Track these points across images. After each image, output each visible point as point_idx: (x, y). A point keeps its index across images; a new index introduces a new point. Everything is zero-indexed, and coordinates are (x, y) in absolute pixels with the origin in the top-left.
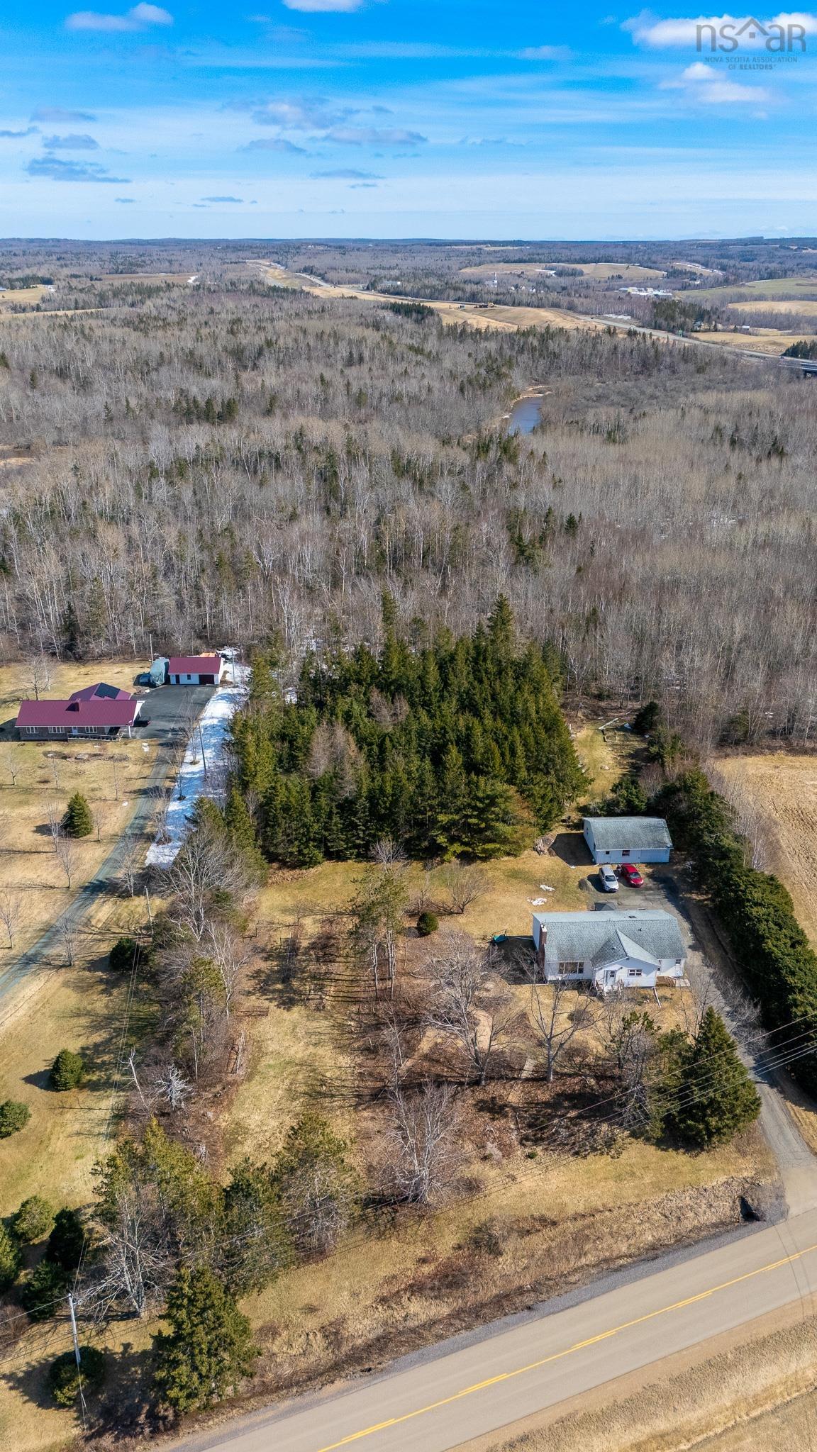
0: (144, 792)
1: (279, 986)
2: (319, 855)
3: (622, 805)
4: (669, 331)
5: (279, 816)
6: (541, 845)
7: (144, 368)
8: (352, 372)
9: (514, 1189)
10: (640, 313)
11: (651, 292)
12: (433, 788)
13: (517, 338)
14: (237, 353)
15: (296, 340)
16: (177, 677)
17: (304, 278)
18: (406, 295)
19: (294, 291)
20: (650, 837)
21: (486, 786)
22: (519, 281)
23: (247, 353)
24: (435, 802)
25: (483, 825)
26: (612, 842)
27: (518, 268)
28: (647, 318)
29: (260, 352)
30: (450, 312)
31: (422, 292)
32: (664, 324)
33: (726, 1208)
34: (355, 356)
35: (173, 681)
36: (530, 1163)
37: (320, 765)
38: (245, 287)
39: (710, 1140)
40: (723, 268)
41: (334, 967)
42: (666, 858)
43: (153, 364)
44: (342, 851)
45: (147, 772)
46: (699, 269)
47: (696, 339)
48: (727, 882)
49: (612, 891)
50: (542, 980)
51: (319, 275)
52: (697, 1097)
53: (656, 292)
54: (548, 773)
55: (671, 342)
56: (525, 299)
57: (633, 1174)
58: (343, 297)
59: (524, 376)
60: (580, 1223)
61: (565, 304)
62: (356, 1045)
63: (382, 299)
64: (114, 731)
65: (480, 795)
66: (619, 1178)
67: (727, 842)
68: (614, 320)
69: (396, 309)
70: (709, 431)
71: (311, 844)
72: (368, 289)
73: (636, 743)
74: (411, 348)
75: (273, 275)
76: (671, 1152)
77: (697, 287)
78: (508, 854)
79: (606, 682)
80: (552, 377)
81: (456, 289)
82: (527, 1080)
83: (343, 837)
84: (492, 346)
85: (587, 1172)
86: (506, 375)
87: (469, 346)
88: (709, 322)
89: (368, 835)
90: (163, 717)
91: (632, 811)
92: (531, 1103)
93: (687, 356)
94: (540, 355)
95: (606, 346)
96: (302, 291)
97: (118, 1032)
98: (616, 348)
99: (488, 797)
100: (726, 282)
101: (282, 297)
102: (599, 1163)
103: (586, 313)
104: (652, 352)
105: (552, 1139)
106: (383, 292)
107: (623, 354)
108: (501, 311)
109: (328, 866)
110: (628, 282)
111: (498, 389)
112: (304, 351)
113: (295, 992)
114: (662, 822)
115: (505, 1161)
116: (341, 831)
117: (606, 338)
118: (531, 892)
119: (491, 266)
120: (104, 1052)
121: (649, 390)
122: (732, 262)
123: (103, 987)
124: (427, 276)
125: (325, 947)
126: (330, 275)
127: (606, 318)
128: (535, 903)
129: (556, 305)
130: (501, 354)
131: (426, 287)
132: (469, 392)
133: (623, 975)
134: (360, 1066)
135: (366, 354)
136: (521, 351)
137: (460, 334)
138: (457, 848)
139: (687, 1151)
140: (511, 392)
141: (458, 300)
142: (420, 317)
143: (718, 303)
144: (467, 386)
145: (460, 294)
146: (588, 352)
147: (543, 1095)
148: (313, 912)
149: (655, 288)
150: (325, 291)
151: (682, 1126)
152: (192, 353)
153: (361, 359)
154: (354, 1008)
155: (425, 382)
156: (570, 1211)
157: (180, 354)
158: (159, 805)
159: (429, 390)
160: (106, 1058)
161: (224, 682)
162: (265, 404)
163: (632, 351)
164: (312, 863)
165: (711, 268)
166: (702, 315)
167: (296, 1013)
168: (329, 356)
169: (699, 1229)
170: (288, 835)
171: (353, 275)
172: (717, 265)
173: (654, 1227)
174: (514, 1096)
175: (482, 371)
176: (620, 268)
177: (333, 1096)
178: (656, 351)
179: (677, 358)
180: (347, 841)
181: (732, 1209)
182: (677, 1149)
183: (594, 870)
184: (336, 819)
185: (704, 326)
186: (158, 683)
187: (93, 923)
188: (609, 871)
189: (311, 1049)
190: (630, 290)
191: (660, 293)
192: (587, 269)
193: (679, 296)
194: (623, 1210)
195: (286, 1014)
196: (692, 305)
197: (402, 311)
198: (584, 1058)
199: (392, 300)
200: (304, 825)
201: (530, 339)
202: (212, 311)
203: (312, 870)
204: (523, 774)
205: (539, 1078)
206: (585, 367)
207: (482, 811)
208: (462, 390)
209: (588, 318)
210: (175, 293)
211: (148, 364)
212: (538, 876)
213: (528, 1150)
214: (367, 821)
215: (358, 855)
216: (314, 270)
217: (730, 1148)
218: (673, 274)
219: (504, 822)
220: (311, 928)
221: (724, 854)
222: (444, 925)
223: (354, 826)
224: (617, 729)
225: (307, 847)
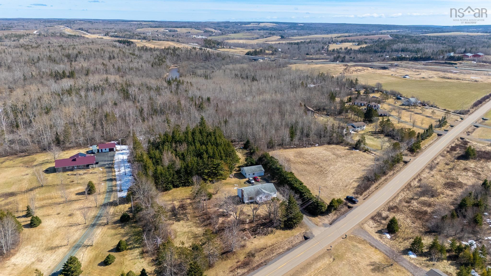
0: (108, 180)
1: (174, 218)
2: (171, 186)
3: (249, 163)
4: (210, 48)
5: (160, 176)
6: (231, 176)
7: (33, 62)
8: (113, 61)
9: (253, 245)
10: (200, 43)
11: (200, 37)
12: (202, 163)
13: (165, 50)
14: (68, 56)
15: (89, 52)
16: (102, 150)
17: (80, 32)
18: (120, 37)
19: (78, 36)
20: (259, 169)
21: (216, 161)
22: (157, 33)
23: (71, 56)
24: (203, 167)
25: (216, 172)
26: (250, 172)
27: (156, 29)
28: (203, 44)
29: (77, 56)
30: (139, 43)
31: (126, 36)
32: (208, 46)
33: (301, 239)
34: (112, 56)
35: (100, 151)
36: (255, 239)
37: (166, 162)
38: (59, 34)
39: (294, 225)
40: (220, 30)
41: (187, 211)
42: (263, 174)
43: (36, 60)
44: (177, 185)
45: (105, 175)
46: (213, 30)
47: (219, 50)
48: (281, 175)
49: (253, 183)
50: (244, 203)
51: (86, 31)
52: (290, 216)
53: (202, 37)
54: (230, 157)
55: (213, 51)
56: (162, 39)
57: (279, 236)
58: (98, 38)
59: (170, 62)
60: (271, 247)
61: (176, 40)
62: (201, 225)
63: (113, 39)
64: (88, 166)
65: (215, 164)
66: (276, 238)
67: (278, 166)
68: (193, 45)
69: (120, 42)
70: (234, 75)
71: (169, 183)
72: (105, 35)
73: (246, 151)
74: (130, 54)
75: (68, 31)
76: (286, 231)
77: (214, 36)
78: (223, 179)
79: (233, 138)
80: (179, 62)
81: (138, 36)
82: (248, 223)
83: (178, 180)
84: (158, 53)
85: (269, 238)
86: (165, 62)
87: (149, 53)
88: (221, 46)
89: (185, 179)
90: (102, 161)
91: (252, 164)
92: (251, 227)
93: (219, 55)
94: (174, 56)
95: (194, 52)
96: (81, 36)
97: (131, 236)
98: (197, 53)
99: (217, 164)
100: (222, 34)
101: (74, 38)
102: (271, 236)
103: (183, 43)
104: (208, 54)
105: (259, 233)
106: (112, 36)
107: (199, 55)
108: (156, 42)
109: (174, 190)
110: (192, 34)
111: (164, 66)
112: (93, 55)
113: (179, 218)
114: (261, 165)
115: (249, 240)
116: (177, 179)
117: (193, 50)
118: (232, 187)
119: (146, 28)
120: (129, 241)
121: (210, 65)
122: (223, 28)
123: (121, 227)
124: (125, 31)
125: (183, 207)
126: (90, 31)
127: (190, 44)
128: (235, 189)
129: (173, 41)
130: (161, 55)
131: (126, 35)
132: (155, 67)
133: (263, 198)
134: (204, 229)
135: (116, 56)
136: (168, 54)
137: (145, 49)
138: (210, 179)
139: (290, 230)
140: (167, 67)
141: (139, 39)
142: (129, 44)
143: (222, 40)
144: (154, 65)
145: (140, 37)
146: (189, 54)
147: (253, 225)
148: (175, 200)
149: (201, 36)
150: (88, 36)
151: (288, 224)
152: (50, 56)
153: (114, 58)
154: (197, 218)
155: (140, 64)
156: (268, 245)
157: (46, 57)
158: (114, 183)
159: (142, 66)
160: (131, 242)
161: (117, 150)
162: (85, 72)
163: (202, 54)
164: (170, 189)
165: (217, 30)
166: (218, 44)
167: (182, 222)
168: (102, 57)
169: (296, 244)
170: (163, 182)
171: (98, 31)
172: (219, 29)
173: (287, 245)
174: (247, 226)
175: (157, 60)
176: (189, 30)
177: (200, 237)
178: (209, 54)
179: (216, 56)
180: (179, 182)
181: (302, 239)
182: (287, 230)
183: (247, 179)
184: (175, 175)
185: (220, 47)
186: (96, 152)
187: (109, 213)
188: (251, 179)
189: (189, 229)
190: (194, 36)
191: (203, 37)
192: (178, 29)
193: (209, 38)
194: (280, 243)
195: (179, 223)
196: (216, 41)
197: (122, 42)
198: (260, 216)
199: (117, 39)
200: (167, 178)
201: (170, 51)
202: (49, 43)
203: (170, 191)
204: (224, 158)
205: (251, 222)
206: (188, 59)
207: (216, 168)
208: (152, 66)
209: (184, 44)
210: (31, 37)
211: (33, 61)
212: (233, 183)
213: (254, 237)
214: (184, 175)
215: (183, 185)
216: (83, 29)
217: (298, 228)
218: (206, 32)
219: (221, 170)
220: (177, 204)
221: (278, 169)
222: (214, 197)
223: (181, 177)
224: (239, 149)
225: (168, 184)
